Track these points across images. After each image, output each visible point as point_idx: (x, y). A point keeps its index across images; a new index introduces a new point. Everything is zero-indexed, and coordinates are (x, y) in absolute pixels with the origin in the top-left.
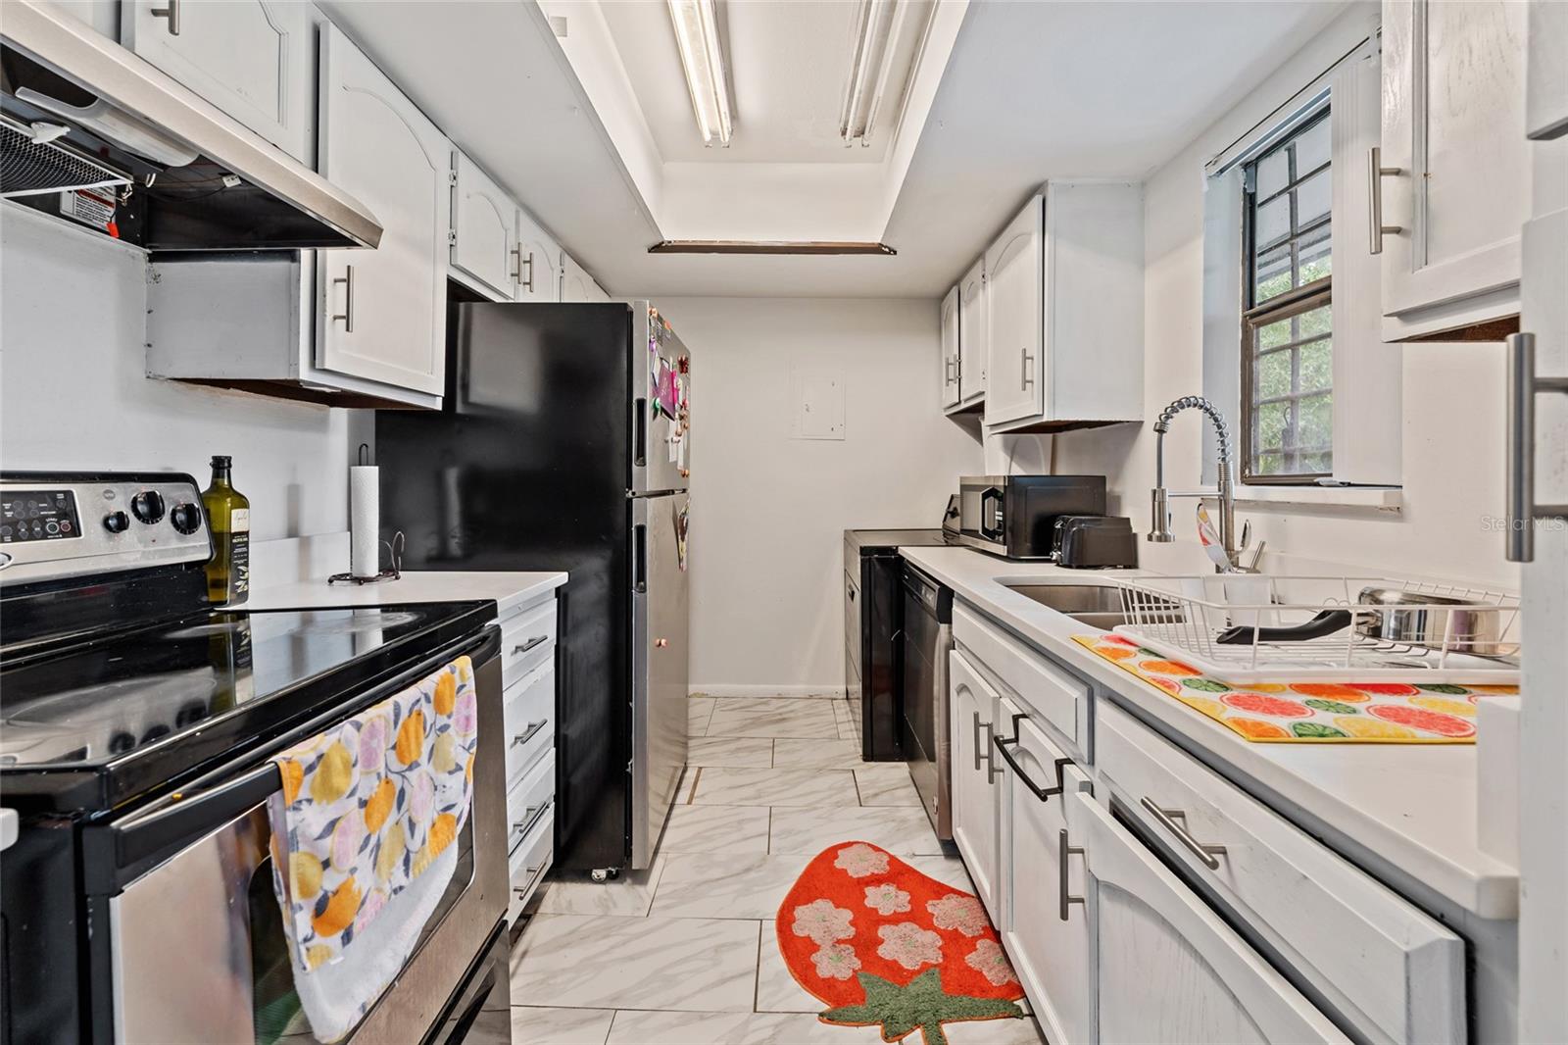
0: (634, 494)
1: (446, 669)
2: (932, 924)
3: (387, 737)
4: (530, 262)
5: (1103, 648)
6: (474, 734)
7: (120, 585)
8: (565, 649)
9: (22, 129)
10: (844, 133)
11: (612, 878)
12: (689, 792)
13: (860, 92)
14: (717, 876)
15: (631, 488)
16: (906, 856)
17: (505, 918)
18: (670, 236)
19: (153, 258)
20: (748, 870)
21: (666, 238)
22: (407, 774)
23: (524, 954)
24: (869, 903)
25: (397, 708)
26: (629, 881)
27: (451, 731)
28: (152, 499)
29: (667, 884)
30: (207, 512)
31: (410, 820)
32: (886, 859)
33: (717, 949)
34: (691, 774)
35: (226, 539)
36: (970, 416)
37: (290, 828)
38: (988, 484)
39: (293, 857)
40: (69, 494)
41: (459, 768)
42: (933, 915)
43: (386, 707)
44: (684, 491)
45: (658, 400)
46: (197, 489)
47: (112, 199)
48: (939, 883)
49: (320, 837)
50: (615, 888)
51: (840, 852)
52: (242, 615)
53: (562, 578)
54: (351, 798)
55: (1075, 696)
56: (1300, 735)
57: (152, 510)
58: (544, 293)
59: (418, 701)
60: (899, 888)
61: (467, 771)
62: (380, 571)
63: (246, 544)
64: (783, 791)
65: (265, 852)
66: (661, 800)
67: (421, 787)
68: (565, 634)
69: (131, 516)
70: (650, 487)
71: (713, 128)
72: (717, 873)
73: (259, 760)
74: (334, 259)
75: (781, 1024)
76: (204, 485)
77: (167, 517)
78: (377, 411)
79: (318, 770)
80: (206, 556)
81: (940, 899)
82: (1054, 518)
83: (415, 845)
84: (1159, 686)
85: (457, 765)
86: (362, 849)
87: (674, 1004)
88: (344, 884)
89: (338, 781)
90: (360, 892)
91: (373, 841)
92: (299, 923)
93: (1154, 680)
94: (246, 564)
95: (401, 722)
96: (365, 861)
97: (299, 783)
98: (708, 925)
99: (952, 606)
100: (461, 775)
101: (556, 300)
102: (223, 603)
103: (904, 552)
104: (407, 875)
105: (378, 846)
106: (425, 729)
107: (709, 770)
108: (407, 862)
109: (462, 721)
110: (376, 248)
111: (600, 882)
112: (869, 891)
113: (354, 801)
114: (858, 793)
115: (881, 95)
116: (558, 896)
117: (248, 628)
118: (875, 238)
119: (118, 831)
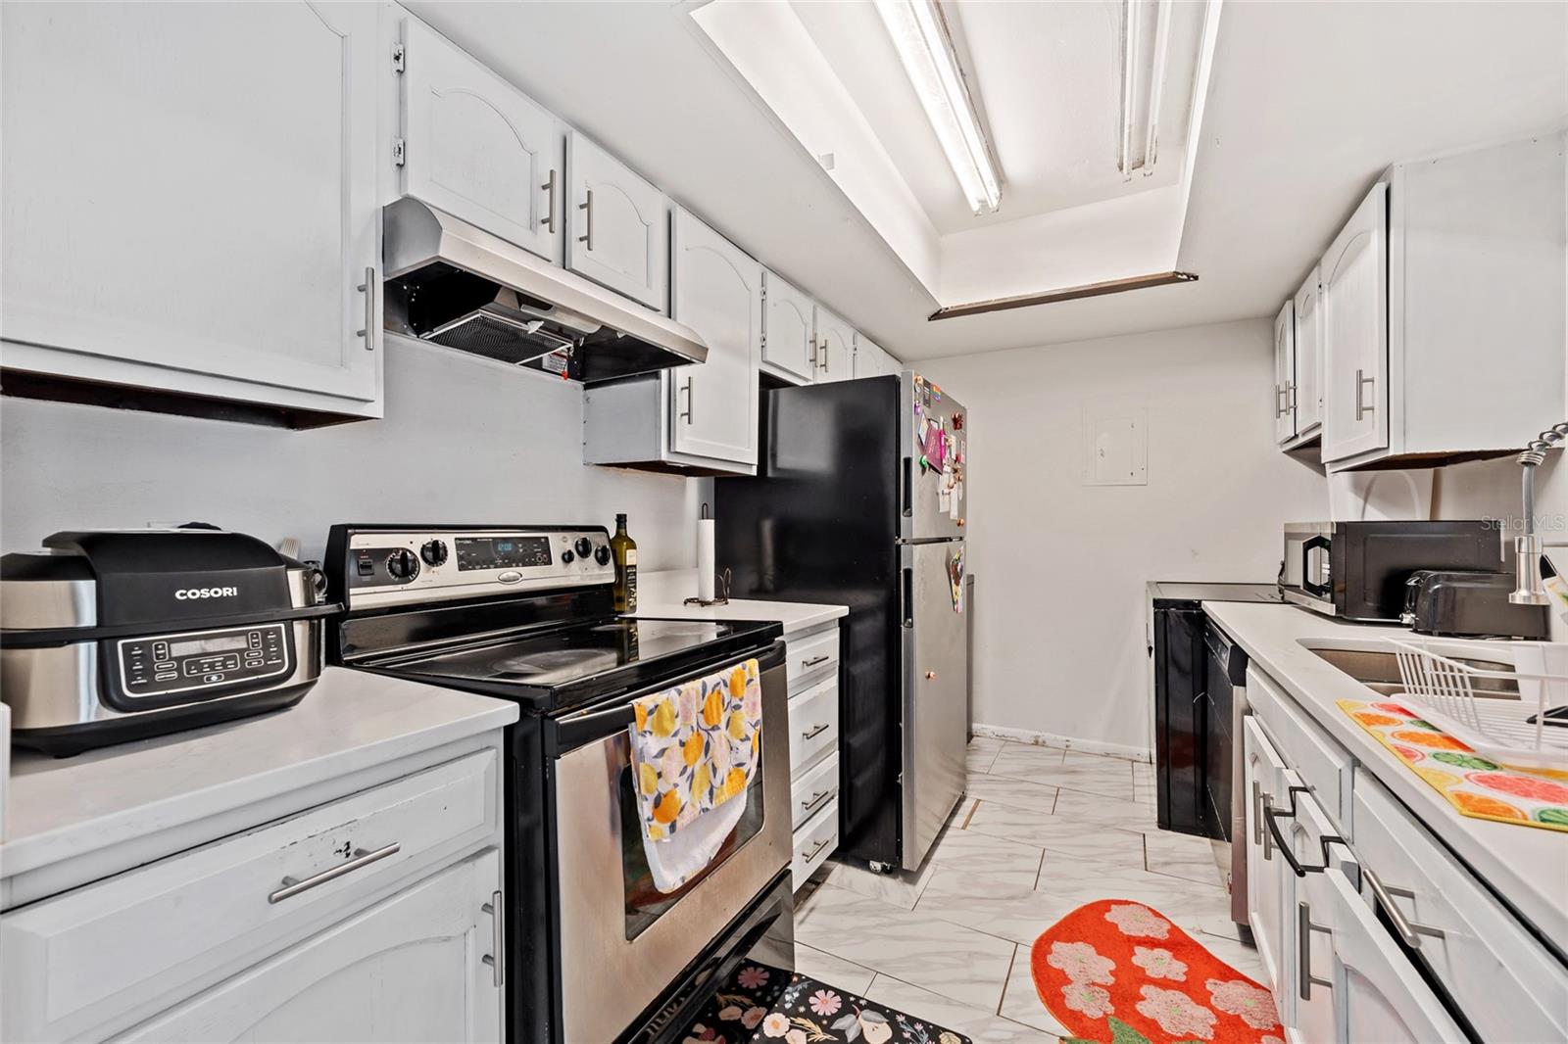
0: (904, 541)
1: (739, 666)
2: (1209, 1002)
3: (697, 704)
4: (825, 347)
5: (1363, 715)
6: (759, 715)
7: (575, 596)
8: (848, 670)
9: (524, 327)
10: (1121, 168)
11: (885, 871)
12: (964, 819)
13: (1130, 127)
14: (979, 895)
15: (899, 537)
16: (1192, 930)
17: (788, 867)
18: (946, 303)
19: (587, 387)
20: (1012, 898)
21: (943, 306)
22: (711, 732)
23: (812, 909)
24: (1135, 960)
25: (704, 685)
26: (900, 878)
27: (743, 710)
28: (585, 543)
29: (934, 890)
30: (614, 552)
31: (713, 765)
32: (1167, 927)
33: (971, 954)
34: (968, 805)
35: (624, 568)
36: (1308, 450)
37: (640, 746)
38: (1314, 531)
39: (642, 765)
40: (546, 538)
41: (747, 738)
42: (1212, 994)
43: (697, 684)
44: (961, 539)
45: (925, 457)
46: (608, 536)
47: (565, 354)
48: (1230, 968)
49: (656, 757)
50: (888, 882)
51: (1113, 907)
52: (633, 620)
53: (843, 611)
54: (674, 738)
55: (1339, 767)
56: (1543, 820)
57: (584, 549)
58: (839, 372)
59: (718, 684)
60: (1176, 957)
61: (754, 741)
62: (716, 597)
63: (635, 573)
64: (1060, 837)
65: (629, 761)
66: (938, 820)
67: (720, 744)
68: (848, 658)
69: (575, 553)
70: (916, 535)
71: (981, 198)
72: (980, 893)
73: (624, 702)
74: (681, 373)
75: (1019, 1033)
76: (612, 534)
77: (593, 554)
78: (716, 479)
79: (655, 714)
80: (613, 580)
81: (1227, 982)
82: (1408, 573)
83: (717, 783)
84: (1398, 754)
85: (747, 736)
86: (682, 774)
87: (925, 984)
88: (670, 791)
89: (667, 724)
90: (680, 802)
91: (689, 771)
92: (645, 809)
93: (1397, 748)
94: (635, 587)
95: (707, 695)
96: (683, 782)
97: (645, 721)
98: (965, 932)
99: (1246, 667)
100: (748, 744)
101: (850, 378)
102: (622, 612)
103: (1206, 607)
104: (711, 802)
105: (692, 775)
106: (723, 705)
107: (986, 804)
108: (711, 793)
109: (750, 705)
110: (704, 362)
111: (875, 872)
112: (1138, 950)
113: (676, 740)
114: (1145, 858)
115: (1156, 122)
116: (842, 875)
117: (636, 630)
118: (1169, 267)
119: (558, 722)
